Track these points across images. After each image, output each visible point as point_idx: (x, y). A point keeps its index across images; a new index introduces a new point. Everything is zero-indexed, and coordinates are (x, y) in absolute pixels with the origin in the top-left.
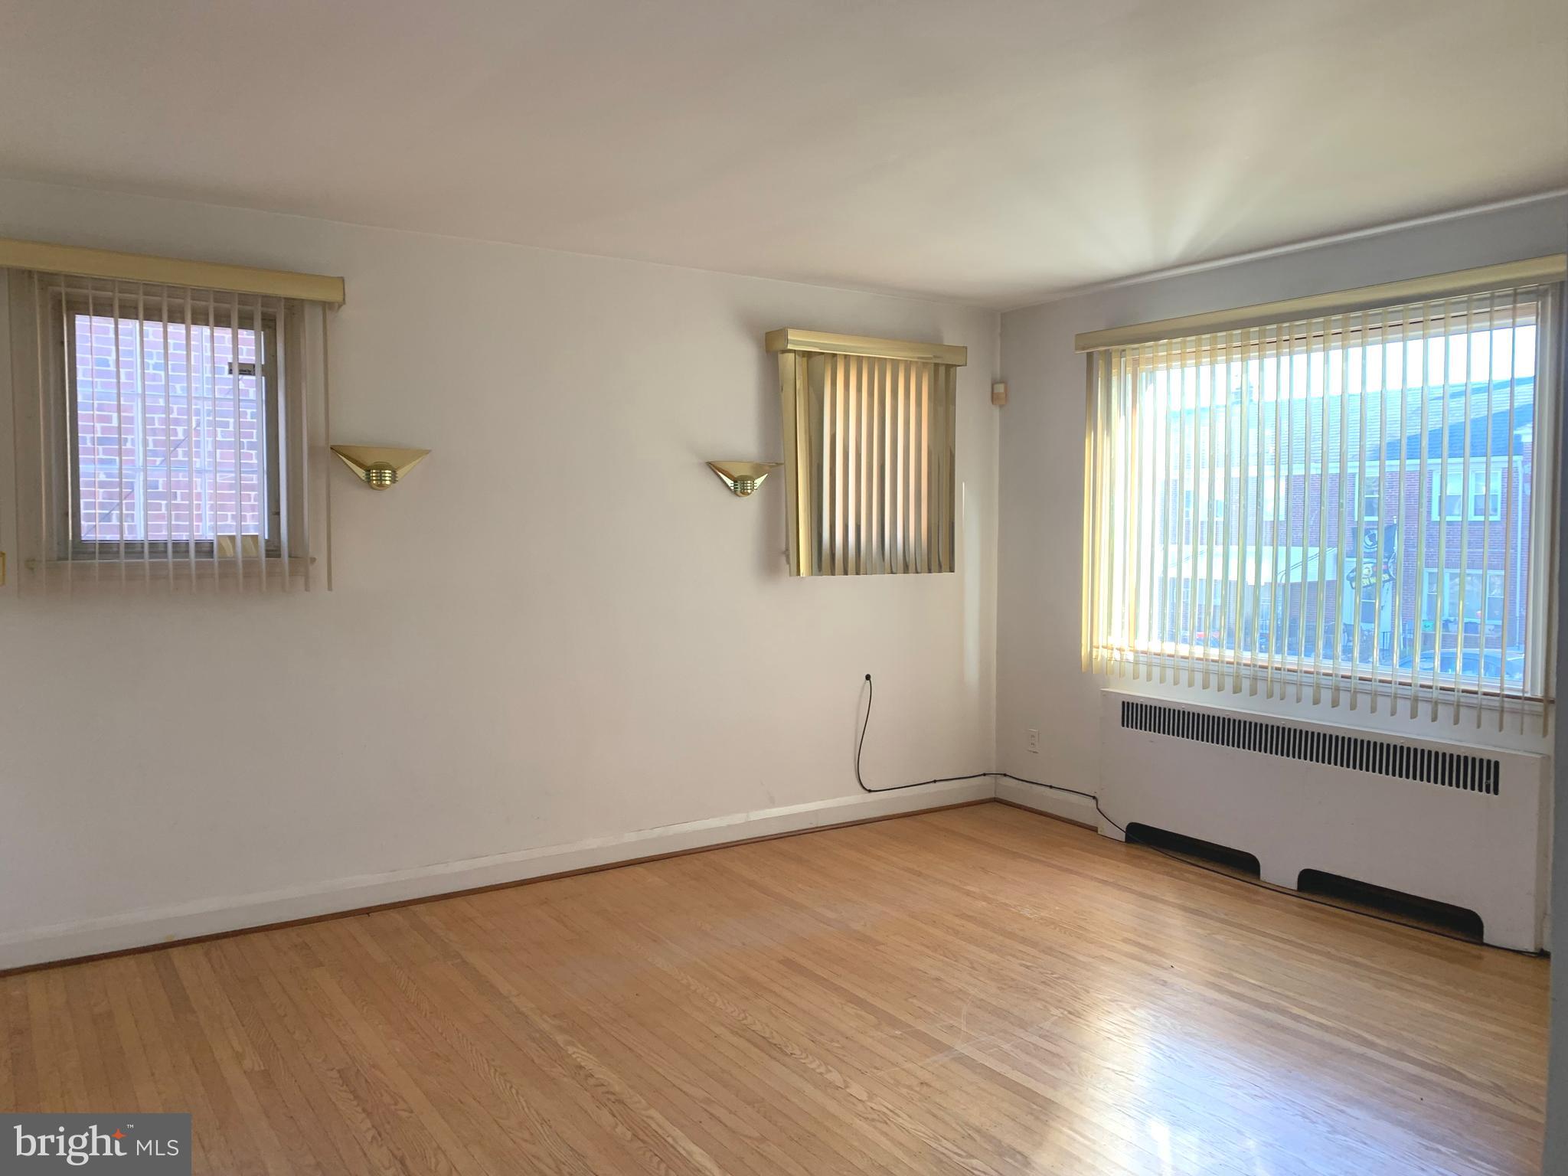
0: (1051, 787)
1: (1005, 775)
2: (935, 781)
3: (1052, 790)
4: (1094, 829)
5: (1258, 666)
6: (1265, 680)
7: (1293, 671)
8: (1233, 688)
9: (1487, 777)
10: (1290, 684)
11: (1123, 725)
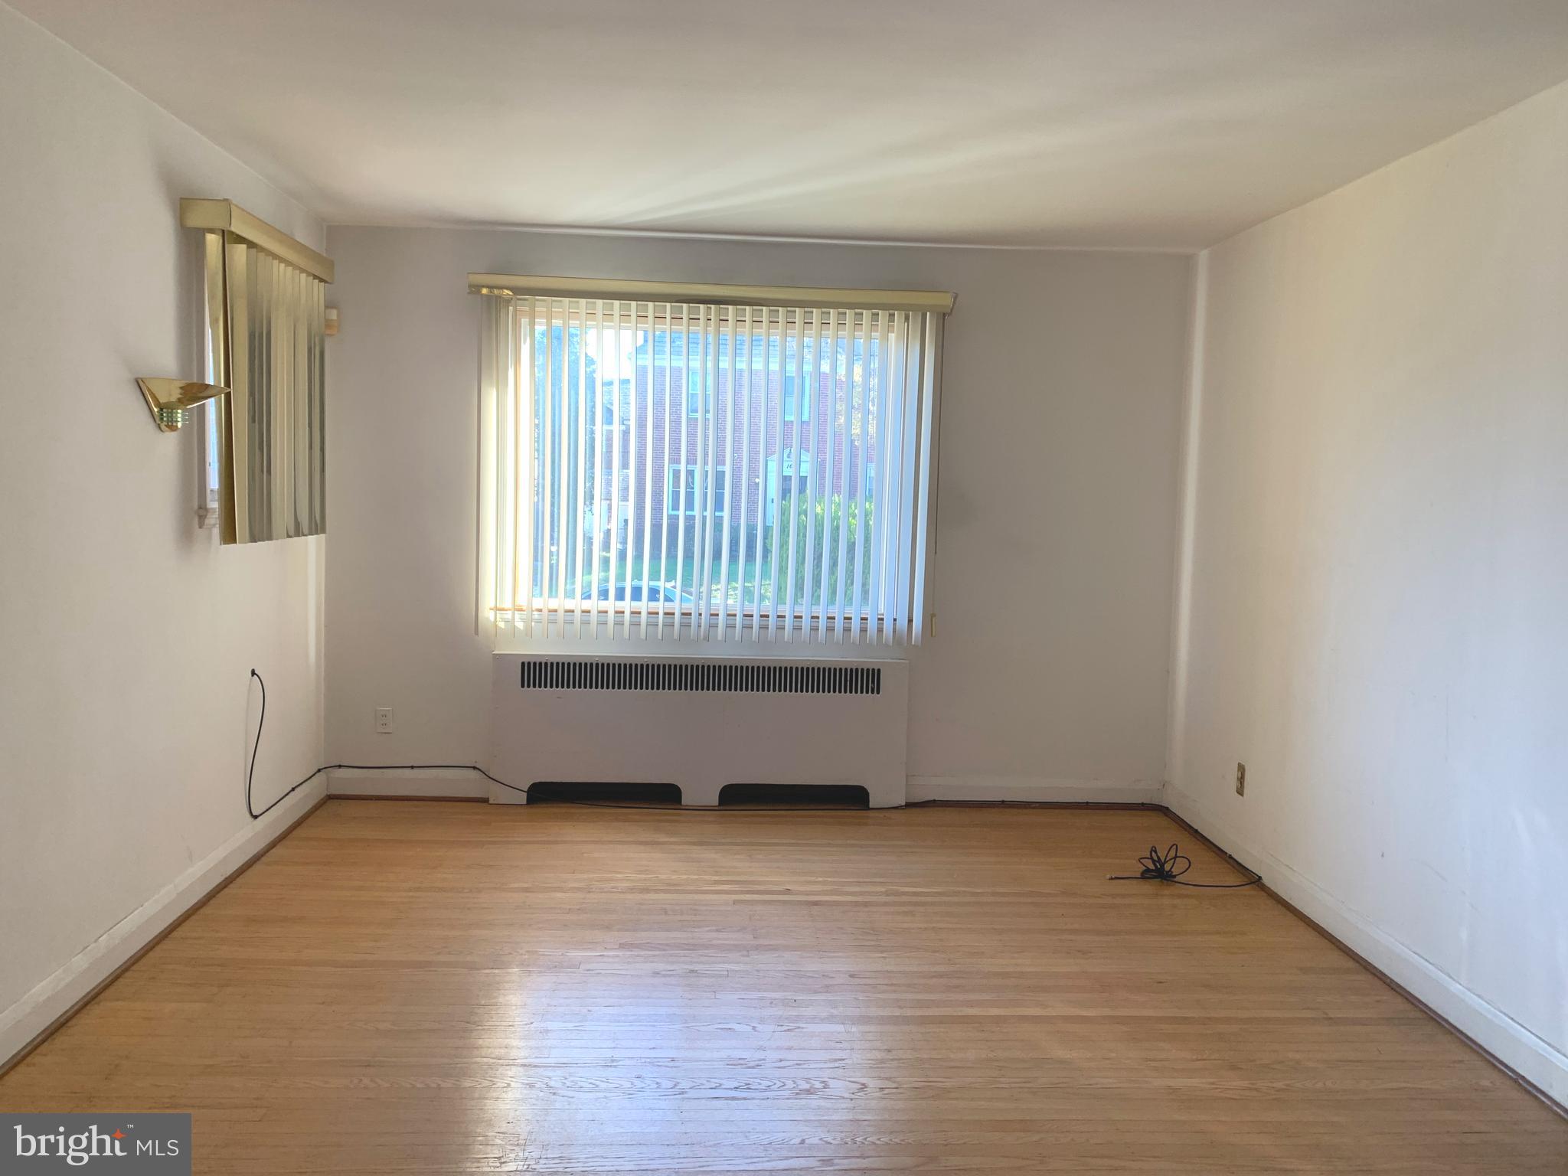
0: (412, 767)
1: (340, 766)
2: (293, 789)
3: (415, 771)
4: (485, 801)
5: (666, 614)
6: (673, 625)
7: (700, 615)
8: (643, 636)
9: (873, 682)
10: (700, 626)
11: (523, 686)
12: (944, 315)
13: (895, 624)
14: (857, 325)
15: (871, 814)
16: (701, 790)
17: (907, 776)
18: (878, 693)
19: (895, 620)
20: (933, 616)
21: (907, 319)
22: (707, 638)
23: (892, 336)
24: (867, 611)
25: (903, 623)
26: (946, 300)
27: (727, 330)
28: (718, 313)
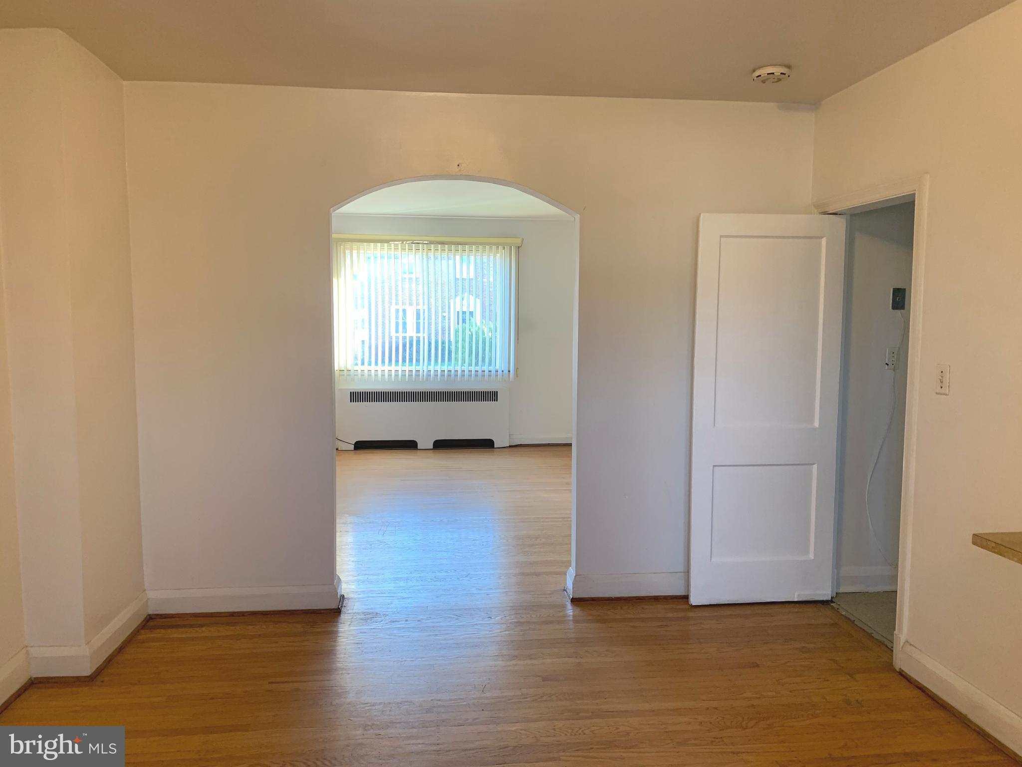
5: (409, 371)
6: (412, 376)
7: (424, 371)
8: (400, 380)
9: (495, 397)
10: (423, 376)
11: (351, 402)
12: (519, 247)
13: (503, 373)
14: (484, 250)
15: (495, 449)
16: (425, 442)
17: (510, 435)
18: (497, 401)
19: (503, 371)
20: (517, 368)
21: (504, 248)
22: (427, 380)
23: (498, 255)
24: (491, 368)
25: (506, 372)
26: (519, 241)
27: (431, 254)
28: (435, 247)
